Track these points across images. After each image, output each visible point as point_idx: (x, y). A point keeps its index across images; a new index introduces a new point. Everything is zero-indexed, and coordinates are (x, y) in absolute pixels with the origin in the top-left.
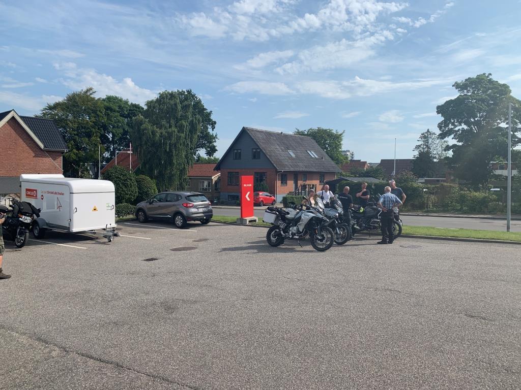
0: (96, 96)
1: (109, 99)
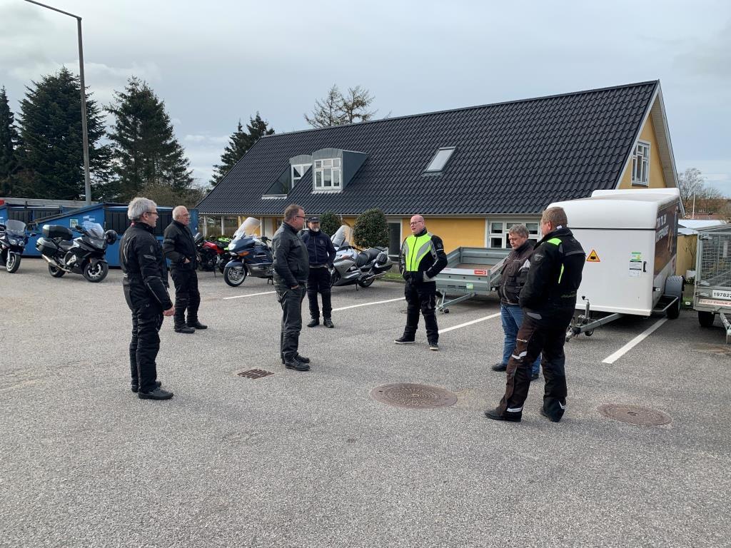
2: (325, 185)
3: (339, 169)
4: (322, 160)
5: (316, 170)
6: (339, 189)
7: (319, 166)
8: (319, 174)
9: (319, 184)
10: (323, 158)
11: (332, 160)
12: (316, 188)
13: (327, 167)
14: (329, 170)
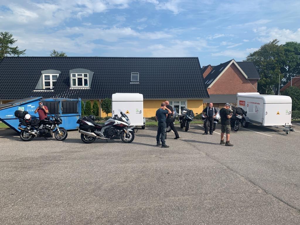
0: (279, 44)
1: (288, 44)
2: (78, 85)
3: (88, 78)
4: (77, 74)
5: (72, 78)
6: (88, 87)
7: (74, 76)
8: (74, 80)
9: (74, 84)
11: (83, 74)
12: (72, 86)
13: (80, 77)
14: (82, 79)
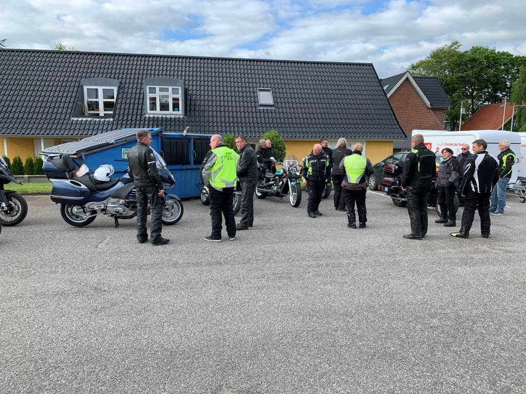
0: (462, 50)
1: (475, 50)
2: (161, 110)
3: (180, 96)
4: (157, 88)
5: (149, 95)
6: (180, 113)
7: (153, 91)
8: (154, 99)
10: (158, 85)
11: (170, 88)
12: (149, 111)
13: (164, 93)
14: (167, 97)
